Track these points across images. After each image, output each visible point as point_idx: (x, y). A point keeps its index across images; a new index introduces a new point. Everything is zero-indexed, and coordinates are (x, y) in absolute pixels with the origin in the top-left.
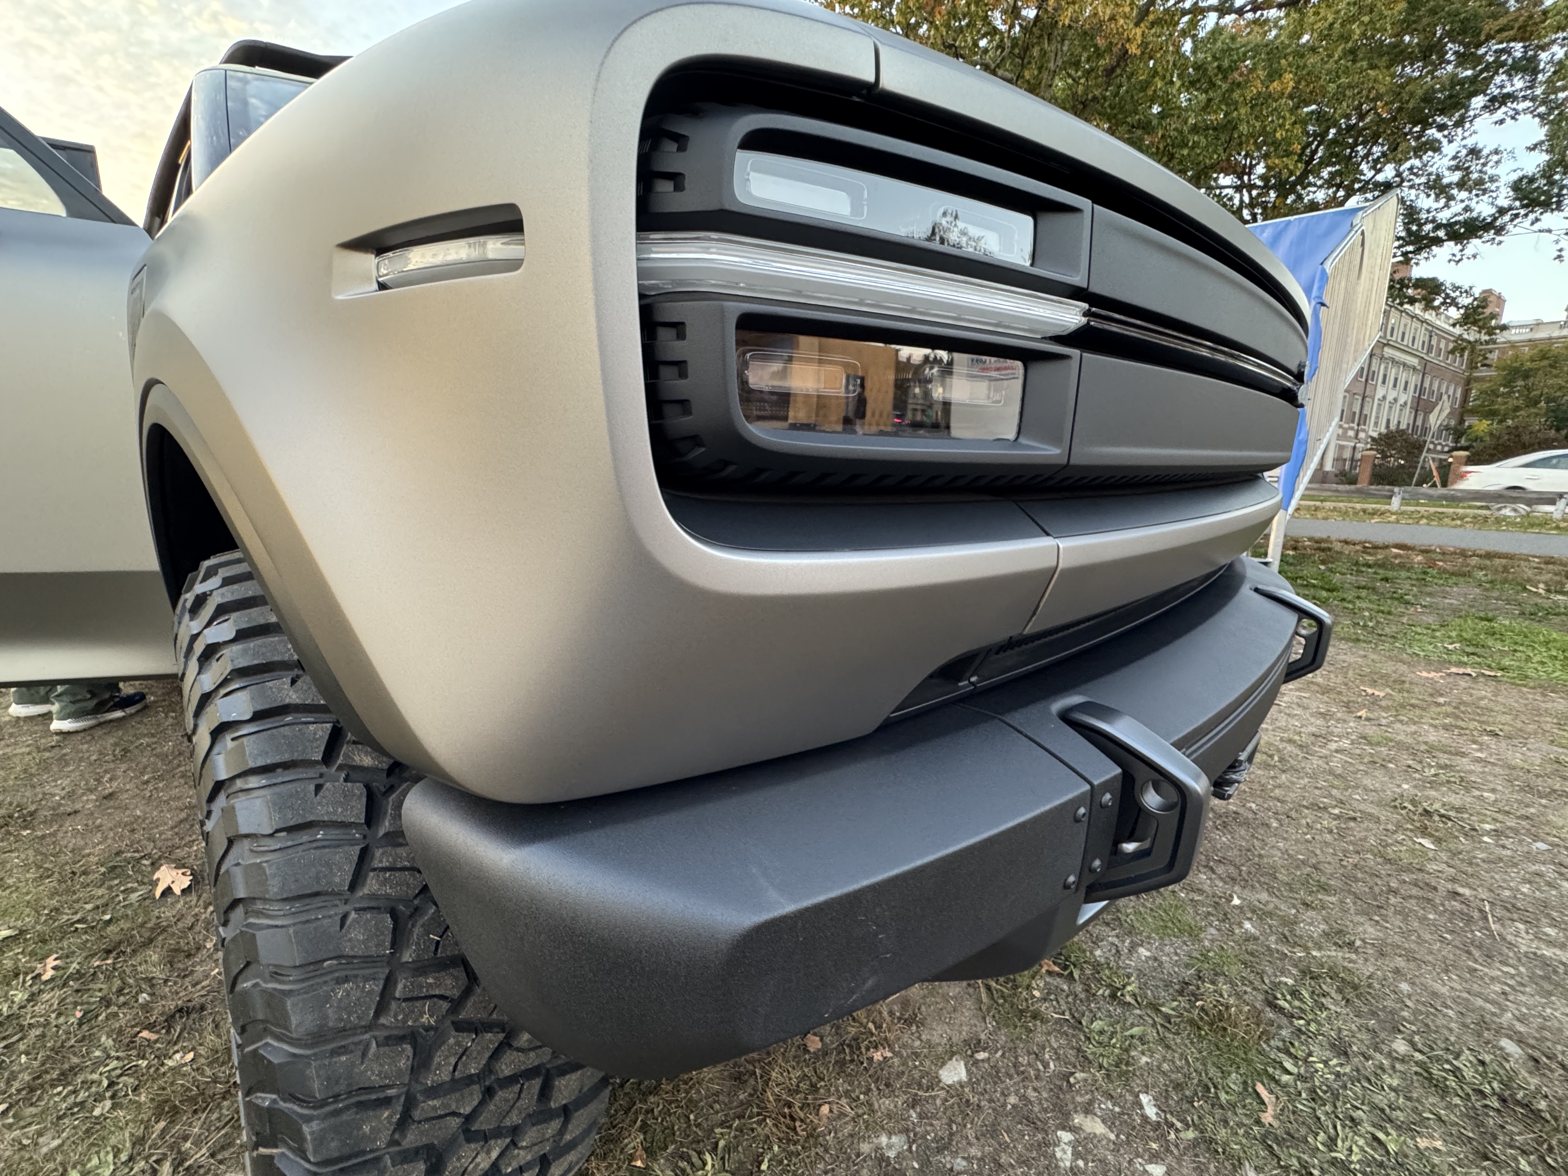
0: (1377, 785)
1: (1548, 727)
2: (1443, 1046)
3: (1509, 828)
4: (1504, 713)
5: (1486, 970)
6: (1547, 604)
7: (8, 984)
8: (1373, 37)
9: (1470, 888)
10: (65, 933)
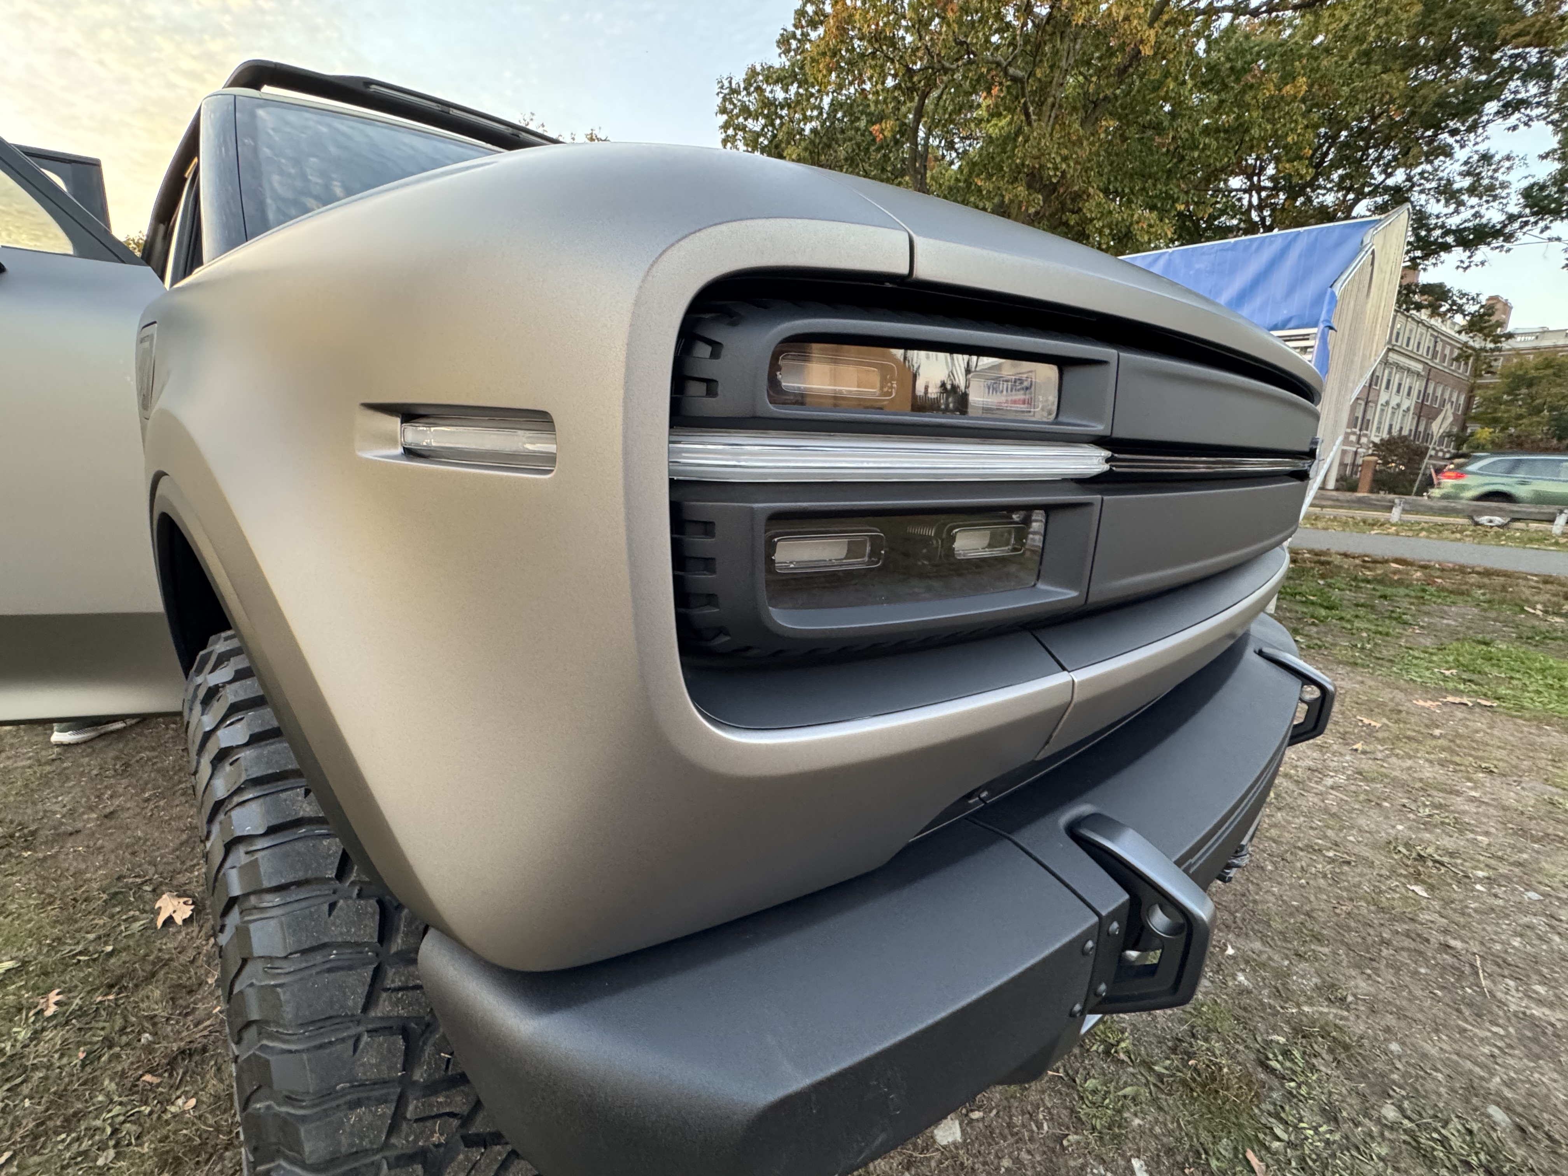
0: (1372, 826)
1: (1542, 764)
2: (1431, 1112)
3: (1501, 875)
4: (1499, 747)
5: (1477, 1031)
6: (1544, 626)
7: (11, 1021)
8: (1388, 39)
9: (1463, 941)
10: (67, 965)
